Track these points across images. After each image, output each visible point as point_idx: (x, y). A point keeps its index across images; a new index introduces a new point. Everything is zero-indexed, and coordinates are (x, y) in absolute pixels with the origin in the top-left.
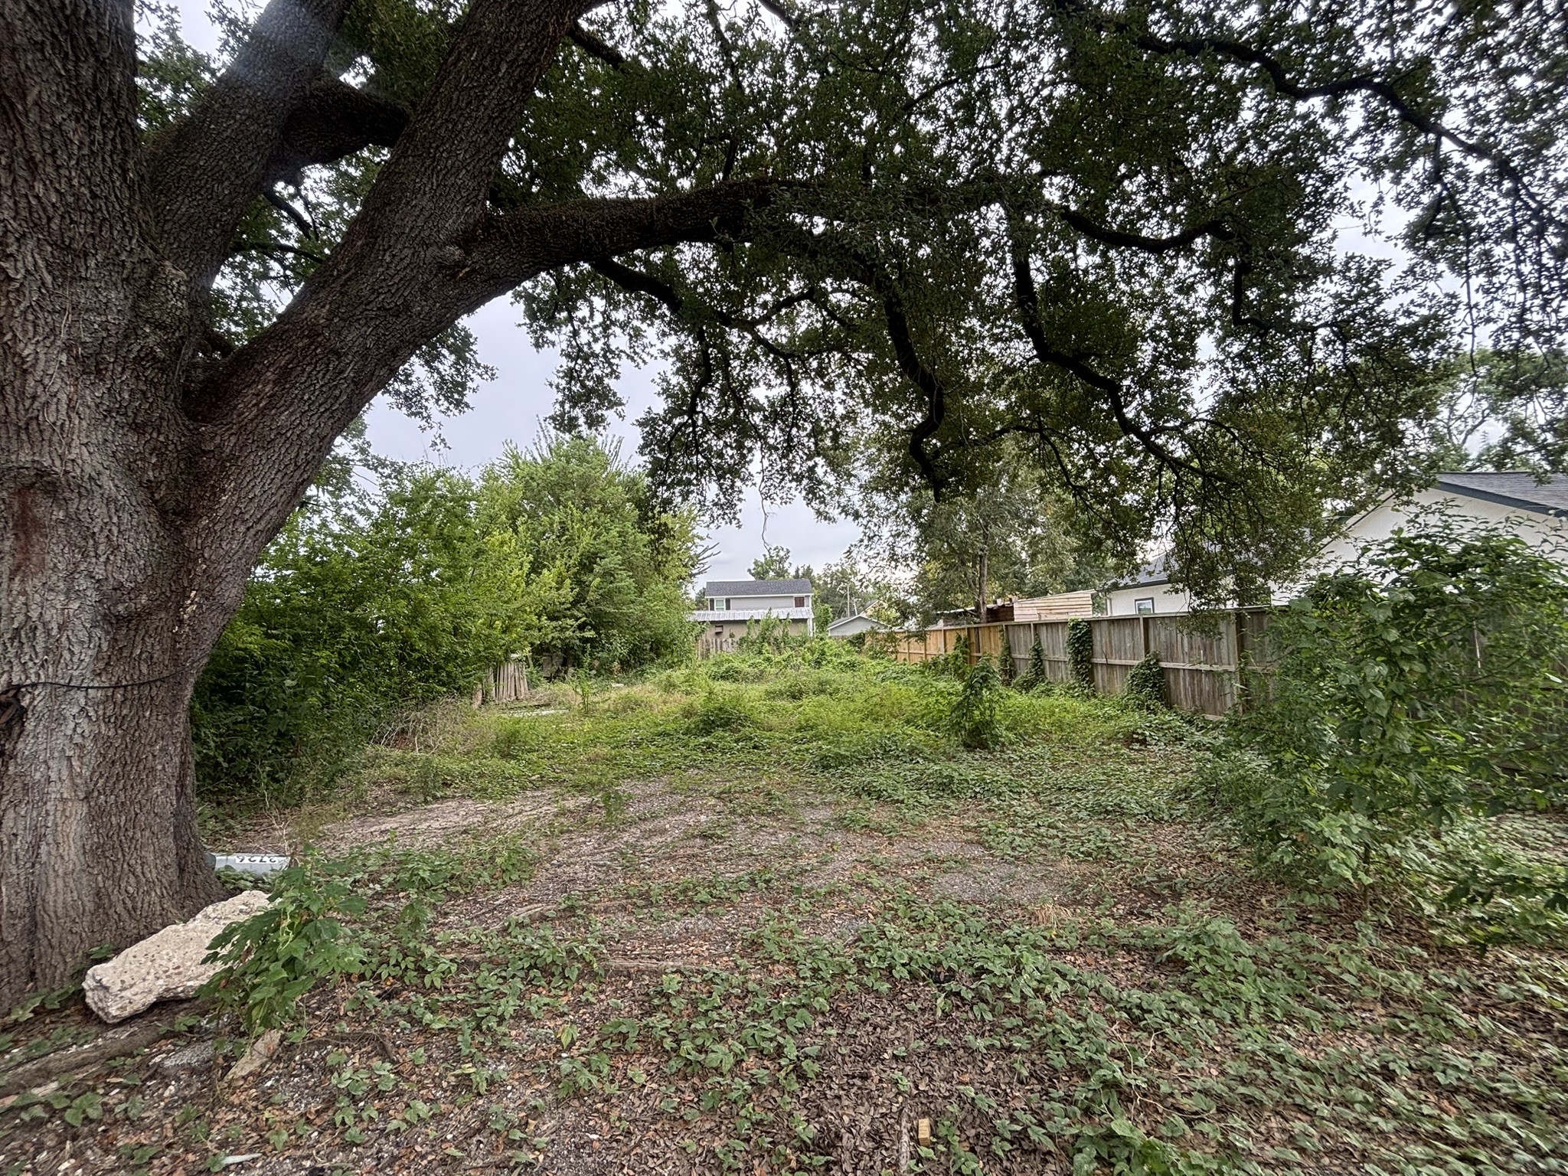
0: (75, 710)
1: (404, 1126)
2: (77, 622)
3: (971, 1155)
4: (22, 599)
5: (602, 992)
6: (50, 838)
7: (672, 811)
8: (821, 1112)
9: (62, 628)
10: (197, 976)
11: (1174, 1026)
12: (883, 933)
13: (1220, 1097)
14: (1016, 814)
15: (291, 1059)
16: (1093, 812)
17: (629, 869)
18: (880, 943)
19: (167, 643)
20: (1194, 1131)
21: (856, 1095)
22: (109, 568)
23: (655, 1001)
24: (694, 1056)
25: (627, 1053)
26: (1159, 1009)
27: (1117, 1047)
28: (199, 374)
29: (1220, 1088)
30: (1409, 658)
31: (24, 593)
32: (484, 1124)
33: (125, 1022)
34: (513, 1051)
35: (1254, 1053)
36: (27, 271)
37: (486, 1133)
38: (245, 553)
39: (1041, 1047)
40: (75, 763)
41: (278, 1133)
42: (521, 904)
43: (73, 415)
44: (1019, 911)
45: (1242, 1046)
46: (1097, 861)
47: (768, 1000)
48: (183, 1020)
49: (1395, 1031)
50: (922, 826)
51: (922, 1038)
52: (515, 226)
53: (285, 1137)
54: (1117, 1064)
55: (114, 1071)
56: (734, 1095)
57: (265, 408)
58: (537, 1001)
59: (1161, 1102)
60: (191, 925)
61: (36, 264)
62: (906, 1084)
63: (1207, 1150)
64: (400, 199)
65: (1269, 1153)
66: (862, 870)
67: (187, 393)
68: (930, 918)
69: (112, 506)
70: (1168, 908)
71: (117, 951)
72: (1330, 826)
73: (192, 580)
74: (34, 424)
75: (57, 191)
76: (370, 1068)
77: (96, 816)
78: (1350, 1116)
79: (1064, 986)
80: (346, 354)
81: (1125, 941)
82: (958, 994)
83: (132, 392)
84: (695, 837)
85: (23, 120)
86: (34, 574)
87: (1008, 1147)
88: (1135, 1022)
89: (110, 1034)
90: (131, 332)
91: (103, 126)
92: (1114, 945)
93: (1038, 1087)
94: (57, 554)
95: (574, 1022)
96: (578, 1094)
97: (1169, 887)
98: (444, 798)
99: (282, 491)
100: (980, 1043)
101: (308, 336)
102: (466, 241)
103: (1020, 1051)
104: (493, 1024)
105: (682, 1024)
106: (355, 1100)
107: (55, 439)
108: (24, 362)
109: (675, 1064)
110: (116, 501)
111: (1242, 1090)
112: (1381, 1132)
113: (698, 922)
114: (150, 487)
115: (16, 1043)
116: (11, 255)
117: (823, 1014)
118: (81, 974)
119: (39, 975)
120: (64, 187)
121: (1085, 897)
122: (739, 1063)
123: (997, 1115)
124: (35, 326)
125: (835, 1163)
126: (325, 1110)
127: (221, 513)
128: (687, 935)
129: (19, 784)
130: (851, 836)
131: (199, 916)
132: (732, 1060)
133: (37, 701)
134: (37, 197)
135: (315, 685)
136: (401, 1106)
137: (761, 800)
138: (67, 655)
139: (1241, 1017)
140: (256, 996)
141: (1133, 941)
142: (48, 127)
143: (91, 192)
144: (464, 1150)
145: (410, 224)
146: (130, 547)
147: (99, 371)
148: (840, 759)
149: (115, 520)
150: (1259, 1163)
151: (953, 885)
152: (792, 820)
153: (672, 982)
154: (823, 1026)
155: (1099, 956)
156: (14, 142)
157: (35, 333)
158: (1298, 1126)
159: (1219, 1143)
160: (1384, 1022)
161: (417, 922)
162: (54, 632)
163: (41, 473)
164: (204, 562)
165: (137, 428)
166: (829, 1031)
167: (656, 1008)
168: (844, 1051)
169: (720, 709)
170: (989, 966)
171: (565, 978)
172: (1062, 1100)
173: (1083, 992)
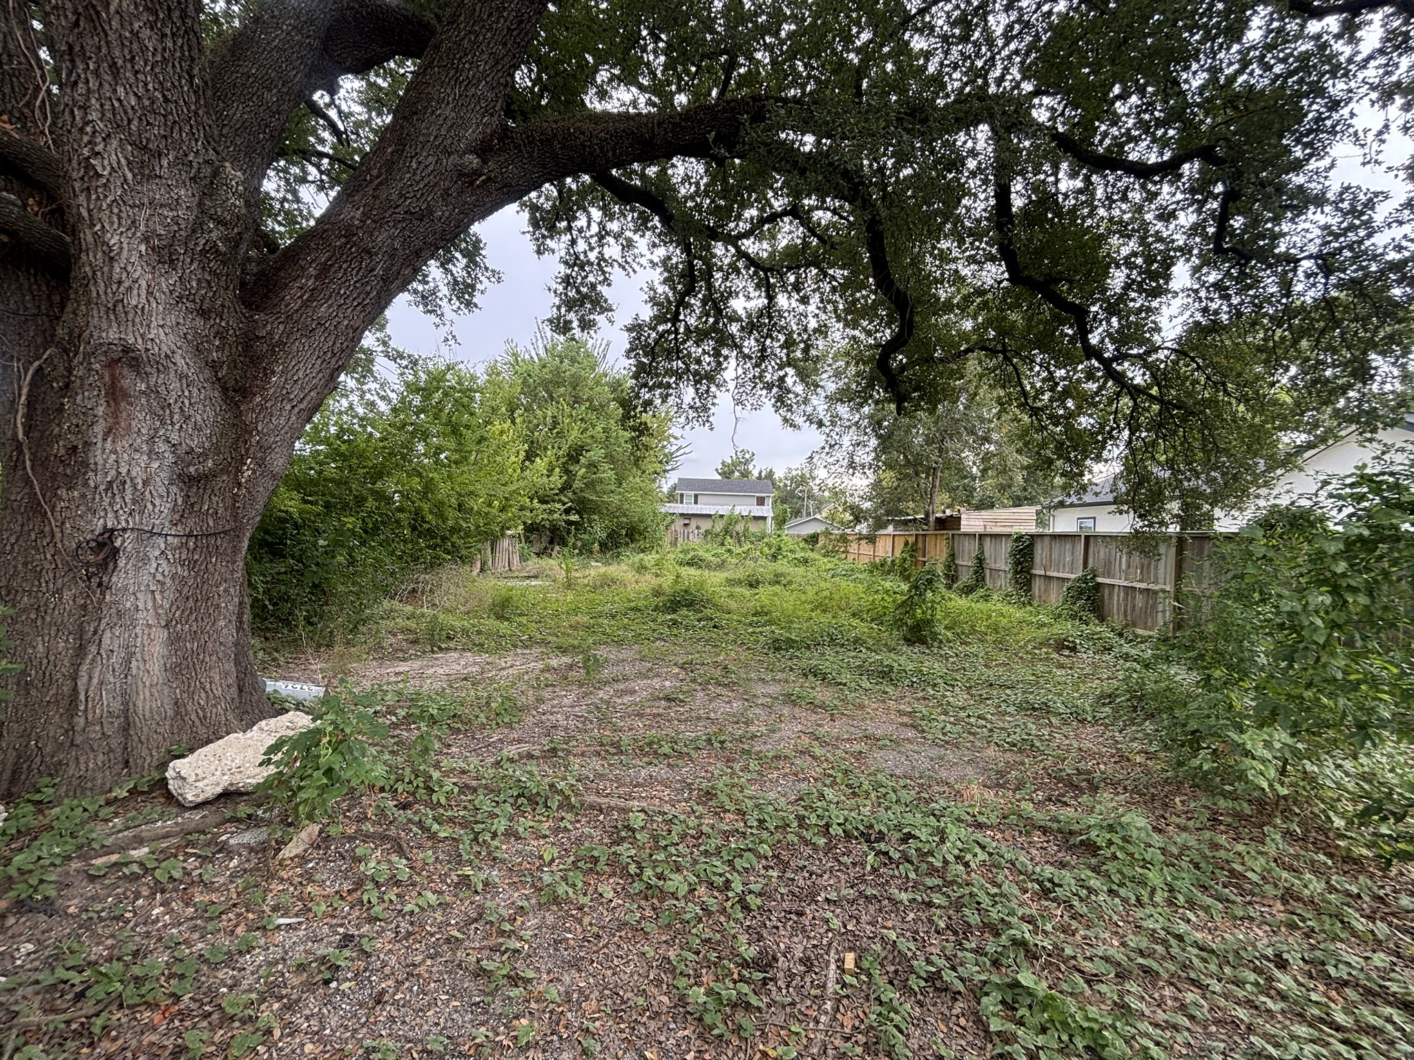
0: (157, 553)
1: (417, 910)
2: (158, 479)
3: (889, 987)
4: (114, 457)
5: (578, 821)
6: (138, 656)
7: (641, 675)
8: (760, 938)
9: (146, 483)
10: (254, 776)
11: (1081, 900)
12: (822, 796)
13: (1119, 964)
14: (949, 703)
15: (328, 848)
16: (1020, 708)
17: (603, 721)
18: (819, 804)
19: (229, 502)
20: (1092, 990)
21: (792, 928)
22: (183, 434)
23: (621, 833)
24: (654, 881)
25: (598, 873)
26: (1069, 885)
27: (1028, 912)
28: (253, 268)
29: (1120, 957)
30: (1354, 590)
31: (115, 452)
32: (481, 915)
33: (198, 806)
34: (503, 861)
35: (1154, 931)
36: (112, 168)
37: (482, 922)
38: (290, 428)
39: (958, 905)
40: (158, 597)
41: (318, 904)
42: (511, 743)
43: (152, 300)
44: (946, 788)
45: (1144, 924)
46: (1021, 751)
47: (719, 842)
48: (243, 809)
49: (1292, 926)
50: (862, 707)
51: (852, 887)
52: (528, 137)
53: (323, 907)
54: (1026, 927)
55: (190, 844)
56: (687, 916)
57: (308, 300)
58: (523, 824)
59: (1064, 962)
60: (249, 734)
61: (119, 162)
62: (836, 923)
63: (1103, 1007)
64: (426, 107)
65: (1161, 1016)
66: (806, 741)
67: (243, 284)
68: (865, 787)
69: (184, 381)
70: (1085, 798)
71: (192, 750)
72: (1252, 740)
73: (248, 449)
74: (120, 307)
75: (136, 94)
76: (389, 861)
77: (174, 641)
78: (1240, 993)
79: (982, 856)
80: (376, 254)
81: (1042, 823)
82: (886, 853)
83: (199, 281)
84: (660, 699)
85: (107, 28)
86: (123, 436)
87: (923, 984)
88: (1045, 893)
89: (187, 815)
90: (197, 227)
91: (173, 35)
92: (1030, 826)
93: (954, 938)
94: (140, 420)
95: (553, 844)
96: (556, 900)
97: (1088, 780)
98: (448, 649)
99: (321, 375)
100: (904, 896)
101: (345, 236)
102: (483, 150)
103: (939, 907)
104: (488, 837)
105: (645, 855)
106: (378, 885)
107: (137, 320)
108: (111, 251)
109: (638, 886)
110: (187, 376)
111: (1140, 960)
112: (1268, 1011)
113: (661, 771)
114: (214, 366)
115: (116, 814)
116: (99, 153)
117: (766, 858)
118: (163, 766)
119: (131, 763)
120: (141, 92)
121: (1007, 782)
122: (692, 891)
123: (915, 956)
124: (120, 218)
125: (771, 980)
126: (355, 890)
127: (271, 391)
128: (651, 781)
129: (113, 611)
130: (797, 710)
131: (255, 728)
132: (686, 888)
133: (126, 543)
134: (119, 100)
135: (343, 546)
136: (414, 894)
137: (718, 672)
138: (150, 506)
139: (1145, 899)
140: (303, 795)
141: (1049, 824)
142: (127, 34)
143: (164, 96)
144: (464, 933)
145: (434, 133)
146: (198, 417)
147: (172, 261)
148: (790, 643)
149: (187, 393)
150: (1150, 1023)
151: (886, 760)
152: (746, 692)
153: (637, 820)
154: (766, 868)
155: (1017, 834)
156: (99, 48)
157: (120, 224)
158: (1190, 996)
159: (1115, 1003)
160: (1282, 917)
161: (426, 750)
162: (140, 487)
163: (127, 350)
164: (258, 434)
165: (203, 313)
166: (771, 872)
167: (623, 839)
168: (783, 890)
169: (686, 591)
170: (917, 833)
171: (547, 807)
172: (972, 951)
173: (1000, 863)
